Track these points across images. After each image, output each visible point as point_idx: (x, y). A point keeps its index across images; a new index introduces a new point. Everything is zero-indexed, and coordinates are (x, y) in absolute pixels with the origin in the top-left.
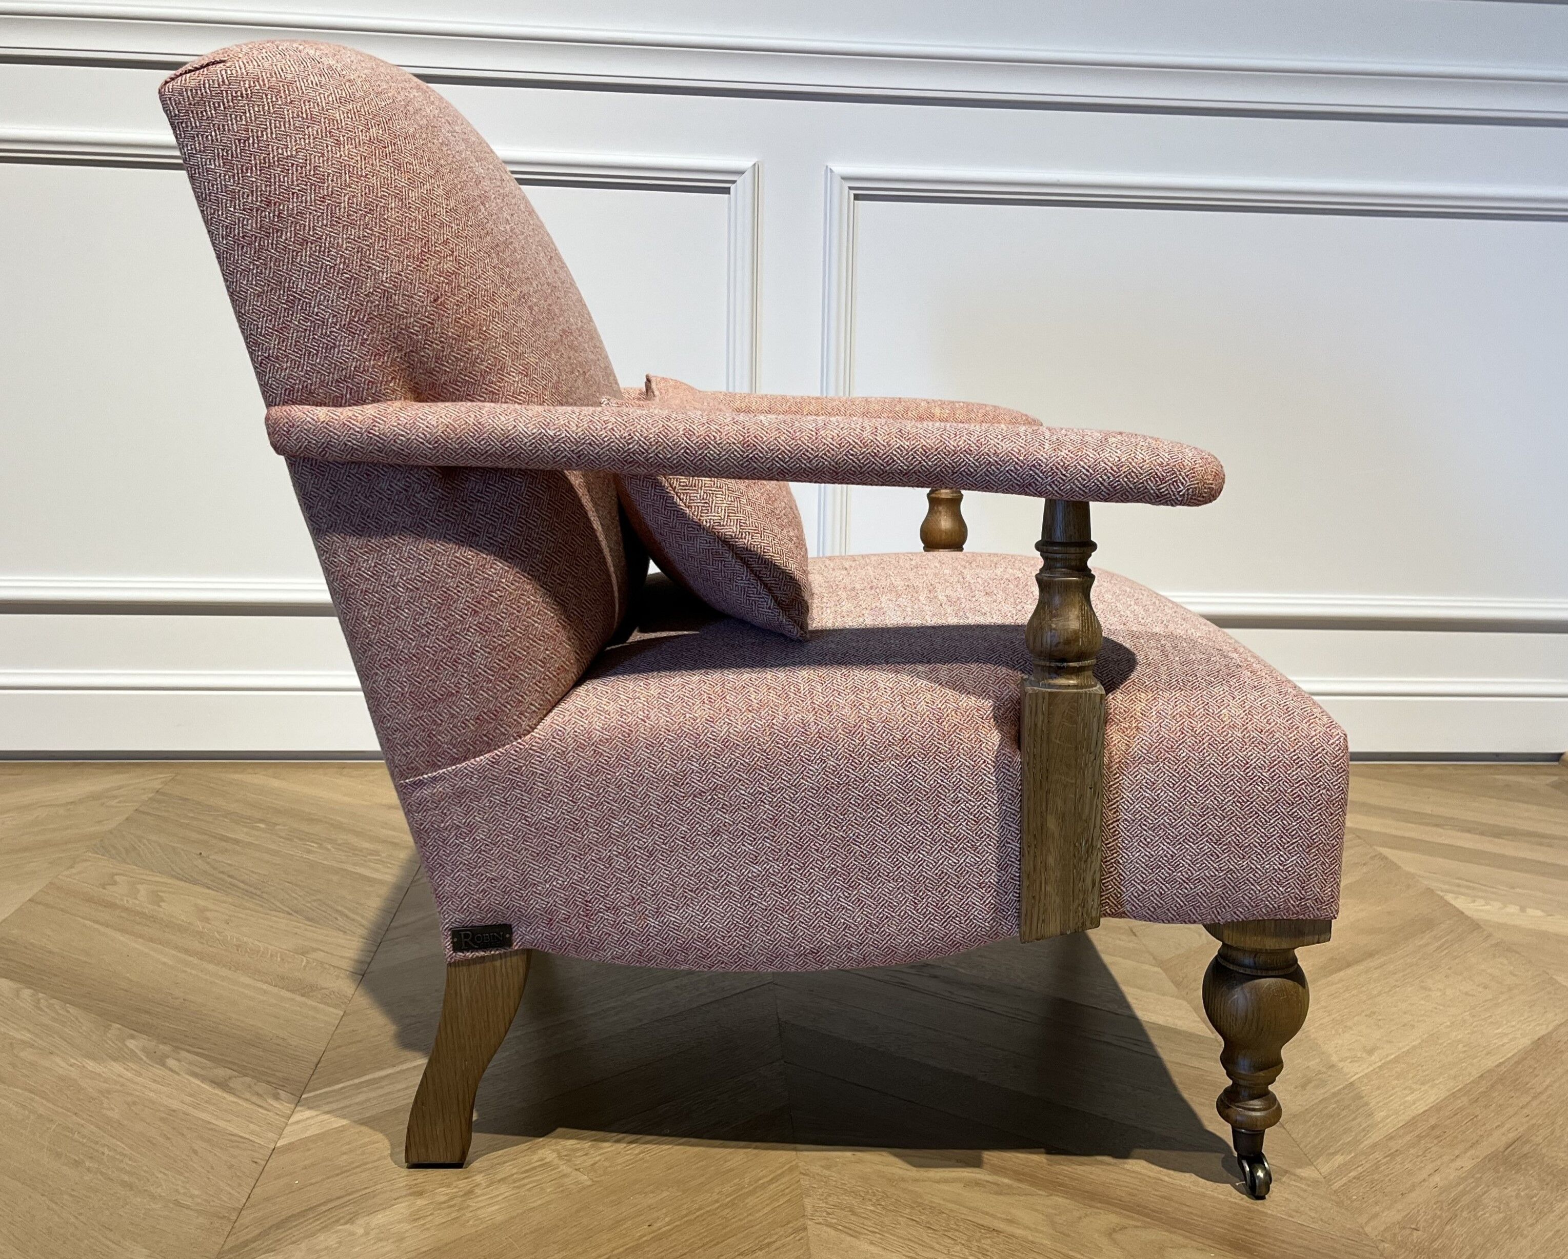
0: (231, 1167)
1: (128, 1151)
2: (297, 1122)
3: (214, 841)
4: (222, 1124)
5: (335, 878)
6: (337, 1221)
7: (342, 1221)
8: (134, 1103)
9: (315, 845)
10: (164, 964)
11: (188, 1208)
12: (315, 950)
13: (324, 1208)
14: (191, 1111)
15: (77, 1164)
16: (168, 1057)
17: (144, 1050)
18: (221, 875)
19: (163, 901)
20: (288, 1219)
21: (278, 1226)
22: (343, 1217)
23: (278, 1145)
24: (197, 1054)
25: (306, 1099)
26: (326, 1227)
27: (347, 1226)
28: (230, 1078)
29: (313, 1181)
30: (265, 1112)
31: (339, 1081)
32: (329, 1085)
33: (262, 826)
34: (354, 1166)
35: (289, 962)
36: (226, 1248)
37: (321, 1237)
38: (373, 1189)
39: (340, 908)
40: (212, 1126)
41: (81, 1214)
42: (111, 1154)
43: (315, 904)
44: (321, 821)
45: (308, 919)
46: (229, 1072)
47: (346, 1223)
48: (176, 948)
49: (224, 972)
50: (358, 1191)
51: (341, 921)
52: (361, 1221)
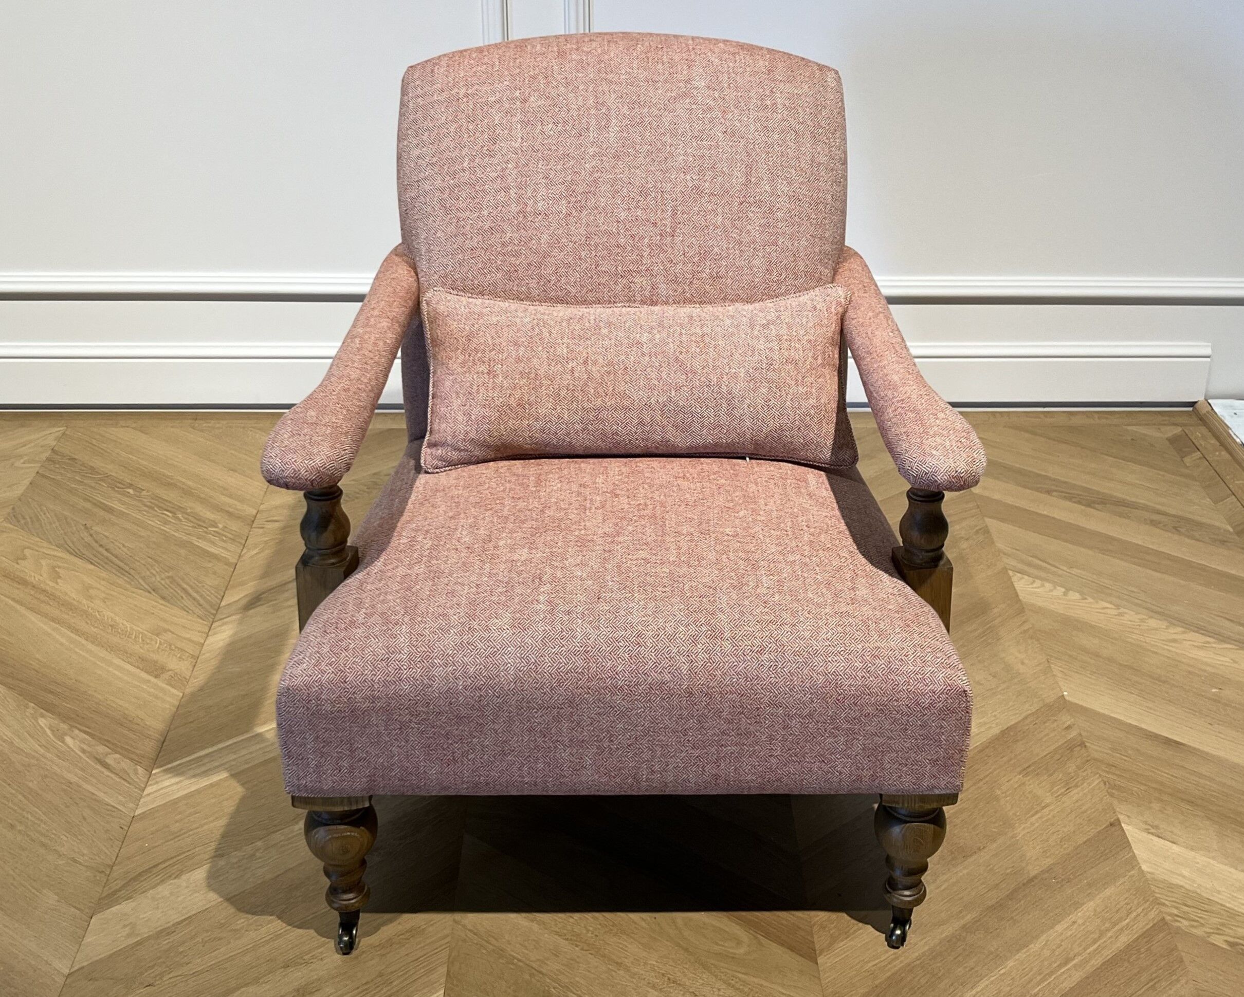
0: (107, 831)
1: (43, 817)
2: (149, 795)
3: (96, 510)
4: (101, 795)
5: (183, 552)
6: (170, 876)
7: (173, 877)
8: (46, 776)
9: (170, 514)
10: (62, 644)
11: (80, 864)
12: (166, 631)
13: (164, 866)
14: (81, 782)
15: (12, 827)
16: (66, 734)
17: (51, 728)
18: (101, 549)
19: (60, 577)
20: (140, 874)
21: (134, 879)
22: (174, 873)
23: (136, 814)
24: (85, 732)
25: (155, 774)
26: (163, 880)
27: (176, 881)
28: (106, 755)
29: (156, 844)
30: (128, 785)
31: (175, 759)
32: (169, 763)
33: (131, 491)
34: (182, 832)
35: (148, 644)
36: (103, 895)
37: (160, 888)
38: (193, 851)
39: (185, 586)
40: (95, 797)
41: (16, 868)
42: (33, 819)
43: (168, 581)
44: (175, 486)
45: (163, 598)
46: (107, 750)
47: (175, 878)
48: (69, 627)
49: (103, 653)
50: (184, 853)
51: (187, 602)
52: (184, 877)
